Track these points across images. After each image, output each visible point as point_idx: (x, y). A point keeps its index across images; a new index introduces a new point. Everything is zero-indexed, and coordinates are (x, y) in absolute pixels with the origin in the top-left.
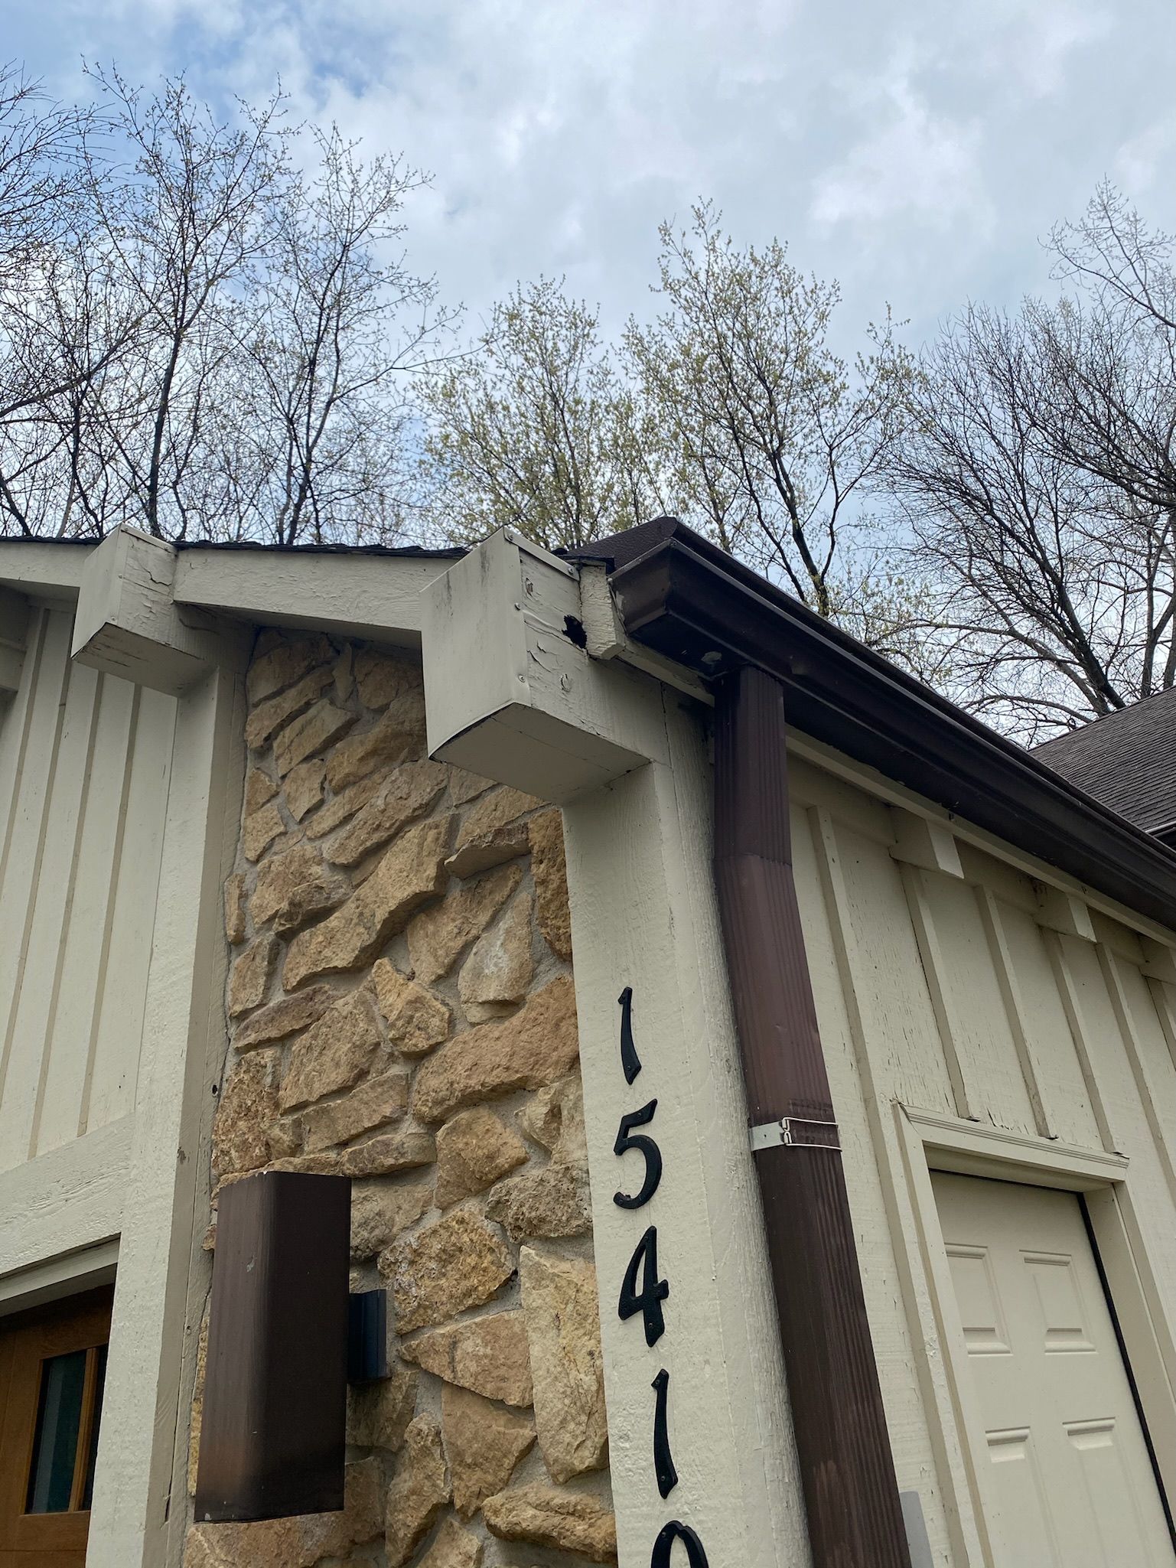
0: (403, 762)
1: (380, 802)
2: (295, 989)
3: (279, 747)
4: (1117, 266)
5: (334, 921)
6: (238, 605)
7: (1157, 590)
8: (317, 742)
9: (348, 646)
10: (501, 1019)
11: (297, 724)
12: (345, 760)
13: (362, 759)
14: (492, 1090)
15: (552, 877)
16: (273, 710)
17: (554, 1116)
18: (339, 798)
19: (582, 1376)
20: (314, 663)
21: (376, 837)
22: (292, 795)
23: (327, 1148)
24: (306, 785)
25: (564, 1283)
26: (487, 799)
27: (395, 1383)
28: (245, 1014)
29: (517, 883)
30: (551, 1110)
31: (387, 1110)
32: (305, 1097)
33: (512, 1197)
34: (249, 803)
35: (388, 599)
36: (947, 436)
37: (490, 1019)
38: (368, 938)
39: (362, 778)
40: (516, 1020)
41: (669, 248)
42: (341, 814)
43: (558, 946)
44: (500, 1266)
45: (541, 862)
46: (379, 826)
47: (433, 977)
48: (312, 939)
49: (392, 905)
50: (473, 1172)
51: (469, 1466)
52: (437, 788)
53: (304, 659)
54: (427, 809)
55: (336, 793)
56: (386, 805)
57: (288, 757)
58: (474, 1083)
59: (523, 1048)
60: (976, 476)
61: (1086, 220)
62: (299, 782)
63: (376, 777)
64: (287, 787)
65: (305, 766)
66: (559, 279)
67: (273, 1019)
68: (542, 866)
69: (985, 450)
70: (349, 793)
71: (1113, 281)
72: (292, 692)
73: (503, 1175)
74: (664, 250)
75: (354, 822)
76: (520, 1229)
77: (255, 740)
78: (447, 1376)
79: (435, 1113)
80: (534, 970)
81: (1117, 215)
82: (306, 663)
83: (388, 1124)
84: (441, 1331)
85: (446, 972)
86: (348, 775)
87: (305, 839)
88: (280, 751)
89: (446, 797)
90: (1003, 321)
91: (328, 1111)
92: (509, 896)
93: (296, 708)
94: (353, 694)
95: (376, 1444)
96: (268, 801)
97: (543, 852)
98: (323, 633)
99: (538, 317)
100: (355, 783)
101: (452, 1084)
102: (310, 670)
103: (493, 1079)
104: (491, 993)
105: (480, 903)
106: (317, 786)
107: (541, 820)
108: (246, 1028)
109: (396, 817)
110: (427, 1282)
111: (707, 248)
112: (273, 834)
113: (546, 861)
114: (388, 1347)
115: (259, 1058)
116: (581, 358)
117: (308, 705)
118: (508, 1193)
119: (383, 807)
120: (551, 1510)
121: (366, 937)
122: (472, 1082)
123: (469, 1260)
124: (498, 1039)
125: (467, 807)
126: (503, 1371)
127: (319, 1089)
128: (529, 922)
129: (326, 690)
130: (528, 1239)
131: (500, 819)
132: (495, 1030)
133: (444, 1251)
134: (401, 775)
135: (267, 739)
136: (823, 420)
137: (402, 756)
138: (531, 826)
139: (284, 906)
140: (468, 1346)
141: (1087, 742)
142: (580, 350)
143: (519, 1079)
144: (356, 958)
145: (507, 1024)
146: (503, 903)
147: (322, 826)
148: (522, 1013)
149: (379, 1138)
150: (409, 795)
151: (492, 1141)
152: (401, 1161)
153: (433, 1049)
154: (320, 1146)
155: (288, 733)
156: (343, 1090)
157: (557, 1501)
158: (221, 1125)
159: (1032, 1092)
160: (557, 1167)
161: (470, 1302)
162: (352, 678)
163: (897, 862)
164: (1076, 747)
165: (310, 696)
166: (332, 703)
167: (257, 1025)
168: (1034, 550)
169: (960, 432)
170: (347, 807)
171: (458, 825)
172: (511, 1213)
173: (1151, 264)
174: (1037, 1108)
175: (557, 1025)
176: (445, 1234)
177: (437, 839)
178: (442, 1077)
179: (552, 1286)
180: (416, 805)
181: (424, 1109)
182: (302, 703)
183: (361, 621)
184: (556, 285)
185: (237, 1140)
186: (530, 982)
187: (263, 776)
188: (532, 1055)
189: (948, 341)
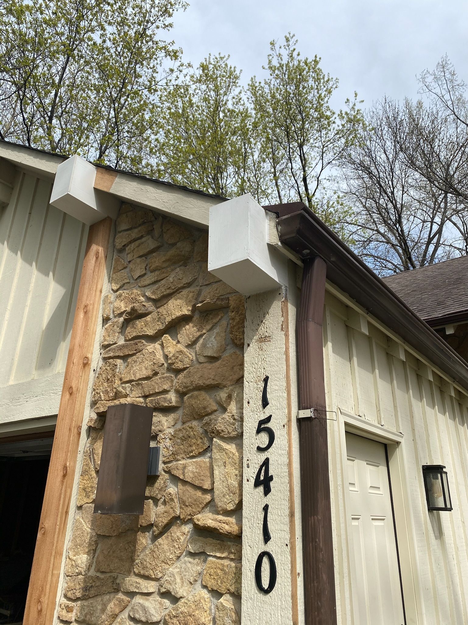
0: (181, 266)
1: (171, 279)
2: (130, 340)
3: (128, 250)
4: (444, 92)
5: (148, 318)
6: (123, 195)
7: (435, 222)
8: (146, 251)
9: (161, 217)
10: (211, 362)
11: (137, 243)
12: (157, 260)
13: (164, 262)
14: (207, 386)
15: (237, 318)
16: (127, 236)
17: (229, 397)
18: (153, 274)
19: (233, 482)
20: (146, 221)
21: (168, 291)
22: (133, 269)
23: (139, 397)
24: (139, 266)
25: (228, 452)
26: (214, 286)
27: (161, 477)
28: (109, 345)
29: (222, 317)
30: (228, 396)
31: (166, 387)
32: (133, 378)
33: (212, 422)
34: (114, 268)
35: (187, 208)
36: (368, 149)
37: (207, 362)
38: (161, 327)
39: (163, 268)
40: (217, 364)
41: (273, 52)
42: (153, 280)
43: (236, 341)
44: (204, 444)
45: (233, 312)
46: (170, 287)
47: (186, 344)
48: (139, 323)
49: (174, 317)
50: (197, 412)
51: (187, 506)
52: (193, 278)
53: (142, 219)
54: (189, 285)
55: (151, 272)
56: (174, 280)
57: (132, 254)
58: (201, 383)
59: (219, 374)
60: (376, 167)
61: (436, 71)
62: (137, 265)
63: (169, 269)
64: (131, 266)
65: (138, 260)
66: (227, 57)
67: (121, 349)
68: (233, 313)
69: (381, 157)
70: (157, 273)
71: (441, 98)
72: (136, 230)
73: (208, 414)
74: (271, 52)
75: (160, 284)
76: (214, 433)
77: (119, 246)
78: (181, 477)
79: (184, 390)
80: (225, 348)
81: (447, 71)
82: (142, 220)
83: (165, 392)
84: (180, 462)
85: (192, 344)
86: (157, 266)
87: (137, 286)
88: (129, 251)
89: (196, 281)
90: (397, 106)
91: (141, 385)
92: (218, 321)
93: (137, 237)
94: (161, 236)
95: (152, 496)
96: (122, 269)
97: (234, 308)
98: (150, 210)
99: (215, 71)
100: (160, 270)
101: (192, 382)
102: (144, 223)
103: (208, 382)
104: (210, 353)
105: (207, 322)
106: (144, 267)
107: (234, 297)
108: (109, 350)
109: (177, 286)
110: (176, 446)
111: (288, 55)
112: (124, 282)
113: (235, 312)
114: (159, 465)
115: (114, 362)
116: (230, 91)
117: (142, 237)
118: (211, 420)
119: (172, 281)
120: (217, 521)
121: (161, 326)
122: (200, 382)
123: (193, 441)
124: (210, 369)
125: (205, 287)
126: (202, 478)
127: (138, 376)
128: (225, 331)
129: (150, 232)
130: (216, 436)
131: (218, 294)
132: (209, 366)
133: (184, 437)
134: (180, 271)
135: (124, 246)
136: (322, 135)
137: (181, 263)
138: (230, 298)
139: (128, 309)
140: (190, 468)
141: (401, 280)
142: (230, 88)
143: (217, 384)
144: (156, 332)
145: (214, 364)
146: (216, 323)
147: (145, 283)
148: (220, 361)
149: (162, 396)
150: (182, 278)
151: (205, 402)
152: (170, 405)
153: (185, 369)
154: (137, 396)
155: (133, 245)
156: (148, 378)
157: (220, 519)
158: (97, 384)
159: (378, 409)
160: (229, 414)
161: (192, 454)
162: (161, 230)
163: (347, 326)
164: (397, 281)
165: (144, 234)
166: (152, 238)
167: (114, 350)
168: (392, 199)
169: (373, 149)
170: (156, 278)
171: (201, 293)
172: (210, 427)
173: (457, 93)
174: (379, 415)
175: (233, 368)
176: (184, 431)
177: (193, 297)
178: (188, 379)
179: (224, 452)
180: (185, 283)
181: (180, 388)
182: (140, 235)
183: (175, 213)
184: (225, 59)
185: (104, 390)
186: (223, 352)
187: (121, 260)
188: (223, 376)
189: (375, 110)
